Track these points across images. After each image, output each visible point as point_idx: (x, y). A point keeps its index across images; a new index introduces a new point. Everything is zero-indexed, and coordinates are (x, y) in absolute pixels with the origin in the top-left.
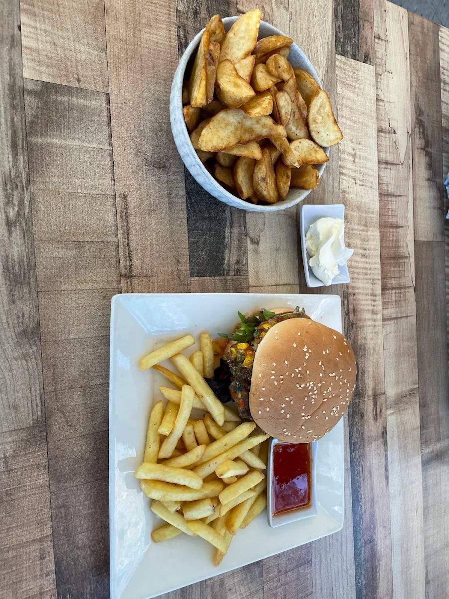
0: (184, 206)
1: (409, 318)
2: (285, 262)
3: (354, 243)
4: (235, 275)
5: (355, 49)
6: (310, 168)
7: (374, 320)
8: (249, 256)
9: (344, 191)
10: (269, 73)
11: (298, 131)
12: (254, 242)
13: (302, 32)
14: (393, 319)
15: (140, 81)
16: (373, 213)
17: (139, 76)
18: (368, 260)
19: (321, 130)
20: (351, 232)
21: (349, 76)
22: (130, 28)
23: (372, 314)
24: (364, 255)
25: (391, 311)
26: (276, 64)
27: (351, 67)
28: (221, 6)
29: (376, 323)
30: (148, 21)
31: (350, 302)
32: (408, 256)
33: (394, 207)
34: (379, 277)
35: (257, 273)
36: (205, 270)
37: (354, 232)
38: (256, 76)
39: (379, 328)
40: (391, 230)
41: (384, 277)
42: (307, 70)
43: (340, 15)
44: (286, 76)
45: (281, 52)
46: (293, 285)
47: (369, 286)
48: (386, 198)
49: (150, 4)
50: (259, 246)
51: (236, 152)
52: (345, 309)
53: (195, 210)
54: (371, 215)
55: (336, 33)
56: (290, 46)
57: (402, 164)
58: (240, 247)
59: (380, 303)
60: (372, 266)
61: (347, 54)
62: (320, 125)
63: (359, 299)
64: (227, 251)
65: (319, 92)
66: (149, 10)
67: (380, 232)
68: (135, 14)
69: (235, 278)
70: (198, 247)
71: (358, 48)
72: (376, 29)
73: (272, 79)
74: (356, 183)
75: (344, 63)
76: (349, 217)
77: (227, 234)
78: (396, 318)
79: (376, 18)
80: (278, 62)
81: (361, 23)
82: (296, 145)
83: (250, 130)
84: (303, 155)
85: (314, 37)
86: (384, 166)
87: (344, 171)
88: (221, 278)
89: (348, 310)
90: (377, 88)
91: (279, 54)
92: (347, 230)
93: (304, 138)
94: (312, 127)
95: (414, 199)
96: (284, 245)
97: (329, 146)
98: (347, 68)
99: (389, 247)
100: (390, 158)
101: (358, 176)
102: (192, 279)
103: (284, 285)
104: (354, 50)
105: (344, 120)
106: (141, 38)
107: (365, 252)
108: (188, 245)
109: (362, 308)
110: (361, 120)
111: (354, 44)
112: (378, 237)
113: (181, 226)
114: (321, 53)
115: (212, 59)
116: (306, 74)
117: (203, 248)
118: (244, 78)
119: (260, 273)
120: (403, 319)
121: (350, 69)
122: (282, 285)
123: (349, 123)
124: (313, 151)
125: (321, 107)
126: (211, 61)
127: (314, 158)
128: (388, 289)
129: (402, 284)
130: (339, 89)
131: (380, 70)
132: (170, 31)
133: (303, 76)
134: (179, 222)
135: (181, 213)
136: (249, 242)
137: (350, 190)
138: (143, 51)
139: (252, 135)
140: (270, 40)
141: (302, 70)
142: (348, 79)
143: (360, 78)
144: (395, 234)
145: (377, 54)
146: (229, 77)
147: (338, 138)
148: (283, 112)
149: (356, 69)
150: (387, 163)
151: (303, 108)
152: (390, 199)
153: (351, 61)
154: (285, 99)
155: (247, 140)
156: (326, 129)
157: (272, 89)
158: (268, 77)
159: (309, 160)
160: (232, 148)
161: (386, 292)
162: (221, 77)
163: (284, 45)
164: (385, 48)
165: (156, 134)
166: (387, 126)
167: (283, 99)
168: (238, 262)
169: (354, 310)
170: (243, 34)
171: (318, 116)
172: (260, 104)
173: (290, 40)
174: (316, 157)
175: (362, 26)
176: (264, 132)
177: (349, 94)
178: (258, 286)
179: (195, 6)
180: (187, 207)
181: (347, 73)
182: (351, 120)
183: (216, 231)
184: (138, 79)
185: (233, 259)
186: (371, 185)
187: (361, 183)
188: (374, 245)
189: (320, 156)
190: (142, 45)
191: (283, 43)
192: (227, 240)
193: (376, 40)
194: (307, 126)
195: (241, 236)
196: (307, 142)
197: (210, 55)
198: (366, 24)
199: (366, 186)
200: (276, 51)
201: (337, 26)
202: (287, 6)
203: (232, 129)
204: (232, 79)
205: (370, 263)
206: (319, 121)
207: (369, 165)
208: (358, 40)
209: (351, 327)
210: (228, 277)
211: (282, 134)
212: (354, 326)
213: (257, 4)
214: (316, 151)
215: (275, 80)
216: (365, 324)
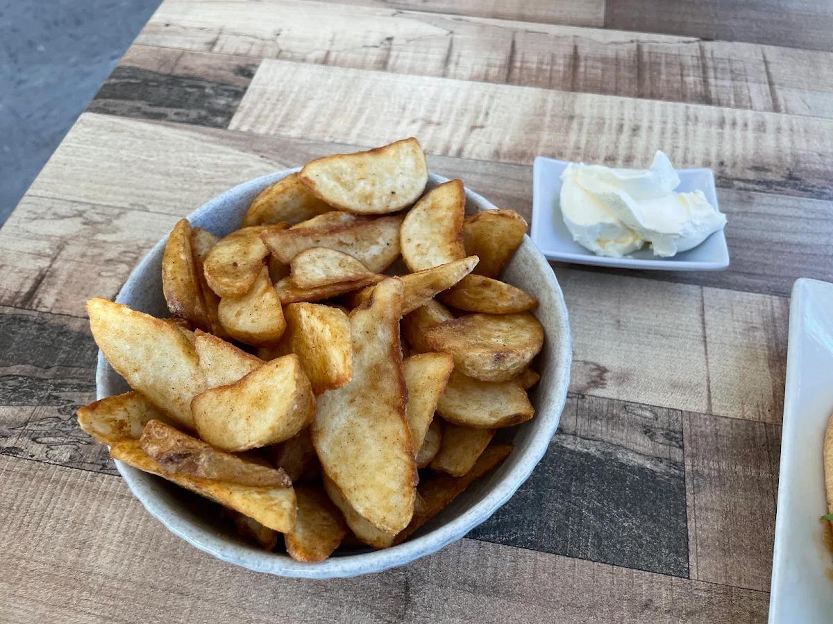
0: (507, 552)
1: (768, 59)
2: (647, 309)
3: (608, 147)
4: (682, 447)
5: (226, 90)
6: (470, 228)
7: (779, 130)
8: (633, 398)
9: (497, 153)
10: (243, 296)
11: (380, 240)
12: (598, 379)
13: (171, 190)
14: (773, 92)
15: (200, 604)
16: (545, 101)
17: (187, 603)
18: (645, 125)
19: (388, 186)
20: (582, 151)
21: (273, 110)
22: (79, 600)
23: (764, 131)
24: (634, 130)
25: (757, 92)
26: (226, 274)
27: (255, 103)
28: (84, 356)
29: (785, 126)
30: (72, 547)
31: (739, 176)
32: (635, 44)
33: (535, 59)
34: (682, 105)
35: (675, 386)
36: (670, 528)
37: (583, 144)
38: (247, 333)
39: (794, 122)
40: (582, 69)
41: (680, 95)
42: (252, 196)
43: (156, 110)
44: (257, 251)
45: (202, 253)
46: (702, 301)
47: (701, 130)
48: (517, 71)
49: (40, 531)
50: (608, 368)
51: (422, 422)
52: (757, 188)
53: (517, 523)
54: (549, 106)
55: (188, 122)
56: (193, 226)
57: (451, 32)
58: (612, 419)
59: (738, 113)
60: (657, 118)
61: (230, 107)
62: (378, 186)
63: (732, 155)
64: (620, 456)
65: (306, 178)
66: (50, 538)
67: (585, 91)
68: (51, 577)
69: (688, 449)
70: (609, 537)
71: (222, 84)
72: (195, 47)
73: (260, 290)
74: (482, 127)
75: (247, 115)
76: (550, 151)
77: (579, 448)
78: (771, 84)
79: (174, 43)
80: (223, 267)
81: (179, 71)
82: (414, 252)
83: (375, 373)
84: (440, 239)
85: (188, 166)
86: (452, 67)
87: (454, 148)
88: (689, 486)
89: (759, 183)
90: (304, 60)
91: (206, 256)
92: (579, 158)
93: (399, 228)
94: (378, 206)
95: (522, 18)
96: (607, 305)
97: (426, 174)
98: (256, 112)
99: (618, 79)
100: (437, 55)
101: (466, 121)
102: (693, 573)
103: (703, 323)
104: (227, 93)
105: (355, 132)
106: (106, 577)
107: (626, 129)
108: (605, 566)
109: (752, 152)
110: (359, 100)
111: (216, 91)
112: (597, 97)
113: (554, 574)
114: (219, 158)
115: (181, 456)
116: (261, 200)
117: (611, 521)
118: (245, 371)
119: (675, 378)
120: (771, 70)
121: (260, 106)
122: (704, 328)
123: (361, 124)
124: (432, 212)
125: (338, 179)
126: (185, 461)
127: (450, 214)
128: (707, 91)
129: (695, 62)
130: (294, 133)
131: (270, 51)
132: (106, 493)
133: (263, 208)
134: (544, 576)
135: (521, 565)
136: (598, 392)
137: (495, 139)
138: (134, 578)
139: (387, 371)
140: (169, 275)
141: (249, 206)
142: (277, 112)
143: (280, 89)
144: (590, 63)
145: (241, 51)
146: (235, 415)
147: (413, 151)
148: (339, 273)
149: (262, 95)
150: (447, 61)
151: (334, 220)
152: (518, 64)
153: (246, 101)
154: (310, 263)
155: (397, 386)
156: (387, 175)
157: (283, 296)
158: (254, 301)
159: (452, 225)
160: (411, 433)
161: (713, 96)
162: (232, 437)
163: (187, 241)
164: (233, 37)
165: (327, 590)
166: (376, 51)
167: (309, 267)
168: (648, 431)
169: (756, 169)
170: (141, 349)
171: (357, 190)
172: (320, 345)
173: (181, 226)
174: (449, 208)
175: (185, 72)
176: (385, 335)
177: (307, 114)
178: (709, 391)
179: (68, 416)
180: (507, 543)
181: (265, 113)
182: (356, 119)
183: (569, 474)
184: (193, 607)
185: (641, 442)
186: (487, 98)
187: (482, 117)
188: (612, 107)
189: (445, 198)
190: (120, 575)
191: (184, 245)
192: (592, 450)
193: (216, 49)
194: (373, 217)
195: (583, 409)
196: (410, 224)
197: (170, 459)
198: (184, 62)
199: (489, 108)
200: (197, 264)
201: (175, 117)
202: (117, 211)
203: (364, 423)
204: (243, 407)
205: (651, 121)
206: (369, 188)
207: (447, 95)
208: (210, 82)
209: (798, 182)
210: (688, 468)
211: (394, 290)
212: (796, 174)
213: (99, 275)
214: (433, 207)
215: (263, 284)
216: (788, 151)
